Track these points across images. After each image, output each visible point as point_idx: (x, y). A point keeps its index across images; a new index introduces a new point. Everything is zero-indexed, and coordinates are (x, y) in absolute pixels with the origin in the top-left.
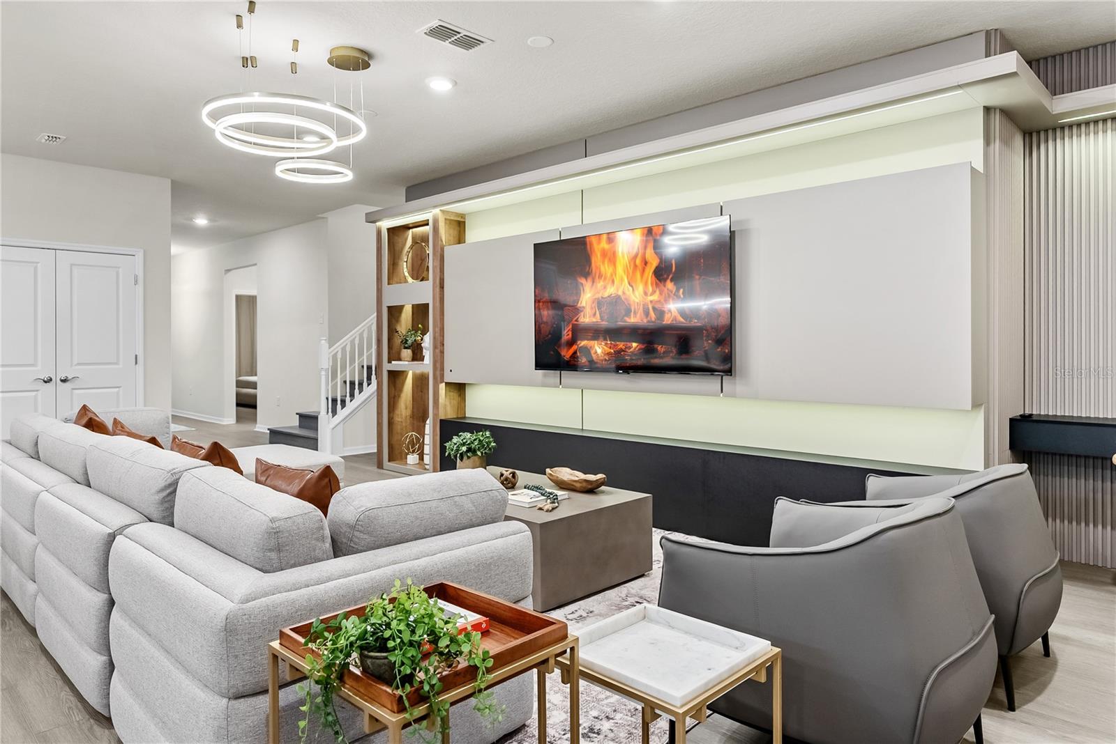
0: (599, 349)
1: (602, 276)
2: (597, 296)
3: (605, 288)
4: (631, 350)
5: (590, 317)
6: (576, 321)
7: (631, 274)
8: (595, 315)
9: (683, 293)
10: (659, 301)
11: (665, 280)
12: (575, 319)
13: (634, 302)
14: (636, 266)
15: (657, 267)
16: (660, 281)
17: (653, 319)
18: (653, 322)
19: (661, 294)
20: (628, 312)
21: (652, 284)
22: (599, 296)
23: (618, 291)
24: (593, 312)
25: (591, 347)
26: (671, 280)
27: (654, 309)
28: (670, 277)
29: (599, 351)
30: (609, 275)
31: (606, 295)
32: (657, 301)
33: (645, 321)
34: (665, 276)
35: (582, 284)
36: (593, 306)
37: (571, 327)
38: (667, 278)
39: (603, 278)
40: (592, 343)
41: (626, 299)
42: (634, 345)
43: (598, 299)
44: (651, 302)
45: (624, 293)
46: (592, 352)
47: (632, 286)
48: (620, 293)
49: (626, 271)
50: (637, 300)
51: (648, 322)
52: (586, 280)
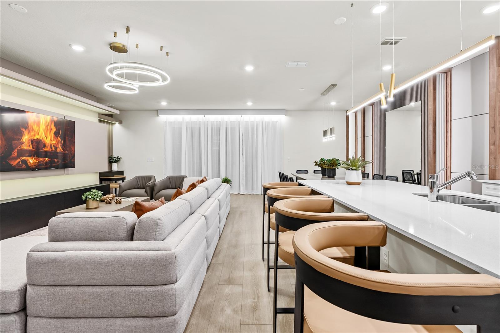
0: (31, 161)
1: (33, 130)
2: (31, 138)
3: (35, 135)
4: (45, 161)
5: (27, 147)
6: (20, 148)
7: (46, 131)
8: (30, 146)
9: (63, 142)
10: (56, 144)
11: (58, 137)
12: (19, 147)
13: (47, 143)
14: (47, 129)
15: (55, 132)
16: (56, 136)
17: (53, 150)
18: (53, 151)
19: (56, 141)
20: (44, 146)
21: (53, 138)
22: (32, 138)
23: (40, 137)
24: (29, 144)
25: (27, 160)
26: (60, 137)
27: (54, 146)
28: (59, 136)
29: (31, 162)
30: (36, 130)
31: (35, 138)
32: (55, 144)
33: (51, 150)
34: (58, 135)
35: (23, 132)
36: (29, 142)
37: (16, 150)
38: (58, 136)
39: (34, 131)
40: (28, 158)
41: (43, 141)
42: (47, 159)
43: (31, 139)
44: (53, 143)
45: (43, 139)
46: (28, 162)
47: (46, 137)
48: (41, 138)
49: (44, 130)
50: (48, 142)
51: (52, 150)
52: (26, 130)
